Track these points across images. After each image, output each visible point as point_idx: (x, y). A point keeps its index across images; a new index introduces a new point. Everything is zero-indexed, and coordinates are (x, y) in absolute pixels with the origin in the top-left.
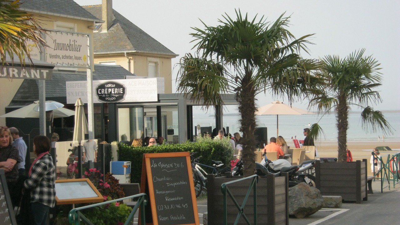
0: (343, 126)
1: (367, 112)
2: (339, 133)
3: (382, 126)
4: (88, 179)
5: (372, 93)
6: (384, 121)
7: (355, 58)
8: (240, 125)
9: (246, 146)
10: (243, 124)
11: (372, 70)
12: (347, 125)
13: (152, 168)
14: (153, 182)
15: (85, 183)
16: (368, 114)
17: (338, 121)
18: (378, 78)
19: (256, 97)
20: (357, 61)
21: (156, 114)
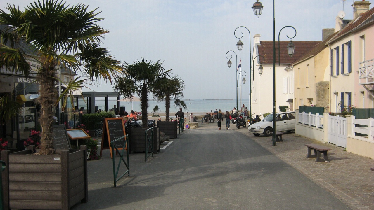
0: (168, 107)
1: (177, 101)
2: (166, 110)
3: (184, 107)
4: (82, 129)
5: (180, 93)
6: (185, 105)
7: (173, 79)
8: (141, 106)
9: (144, 115)
10: (142, 106)
11: (181, 83)
12: (170, 106)
13: (108, 124)
14: (109, 130)
15: (81, 130)
16: (177, 102)
17: (166, 105)
18: (183, 87)
19: (147, 95)
20: (174, 80)
21: (76, 100)
